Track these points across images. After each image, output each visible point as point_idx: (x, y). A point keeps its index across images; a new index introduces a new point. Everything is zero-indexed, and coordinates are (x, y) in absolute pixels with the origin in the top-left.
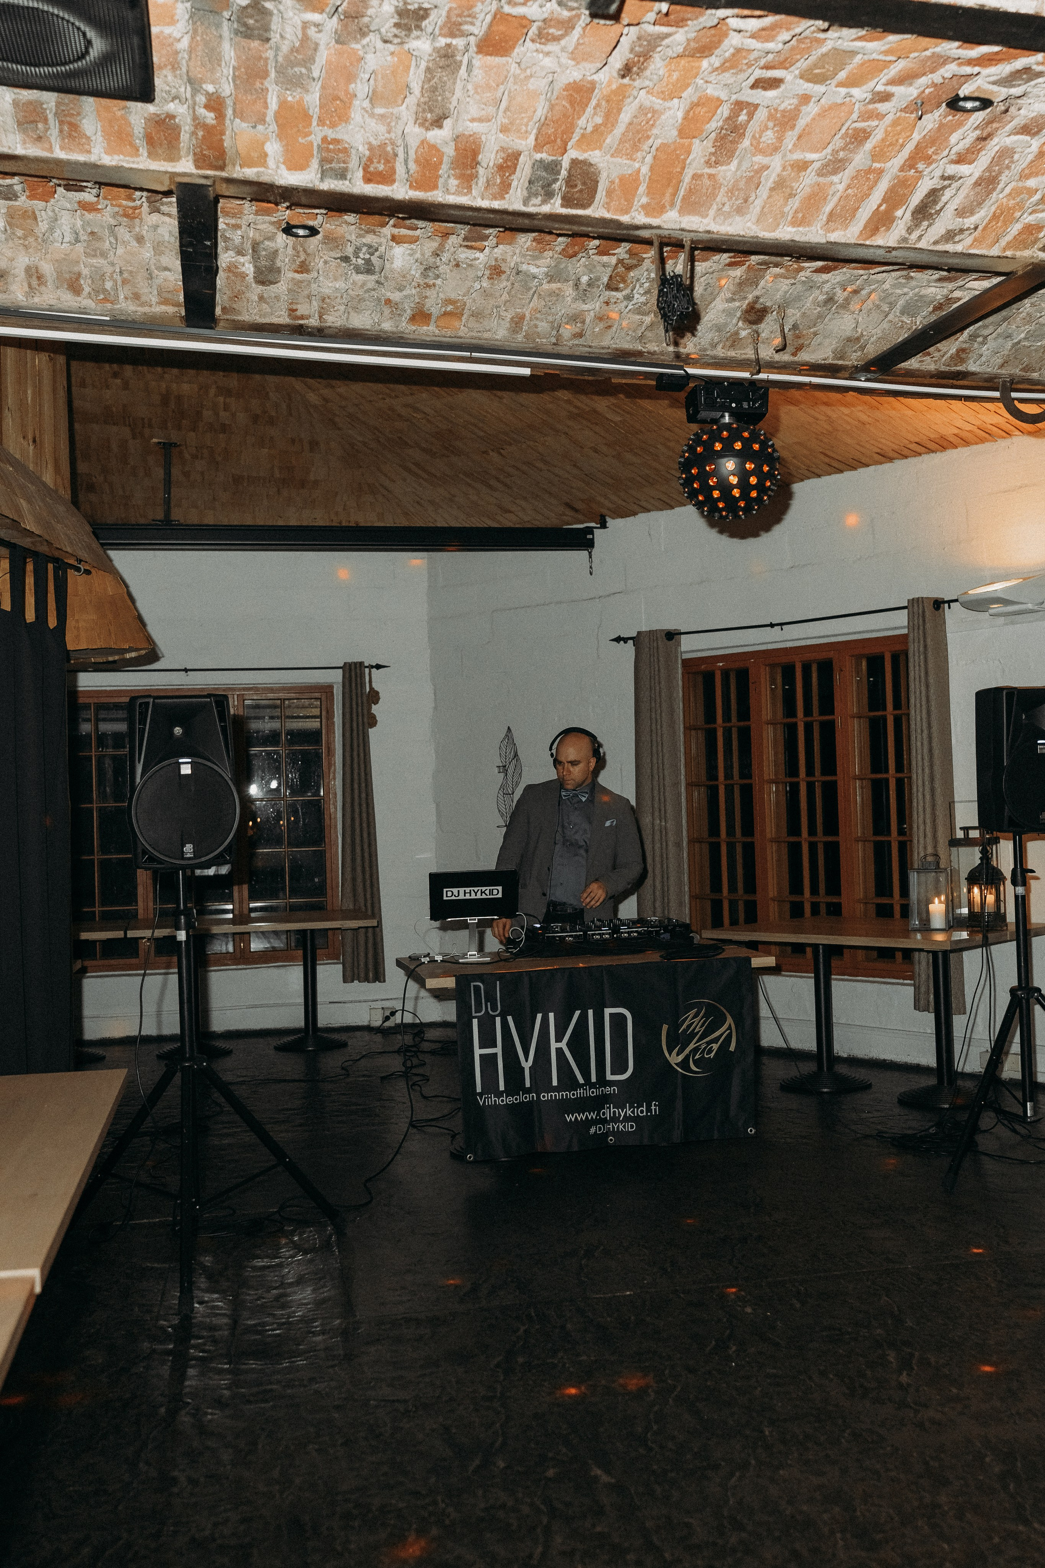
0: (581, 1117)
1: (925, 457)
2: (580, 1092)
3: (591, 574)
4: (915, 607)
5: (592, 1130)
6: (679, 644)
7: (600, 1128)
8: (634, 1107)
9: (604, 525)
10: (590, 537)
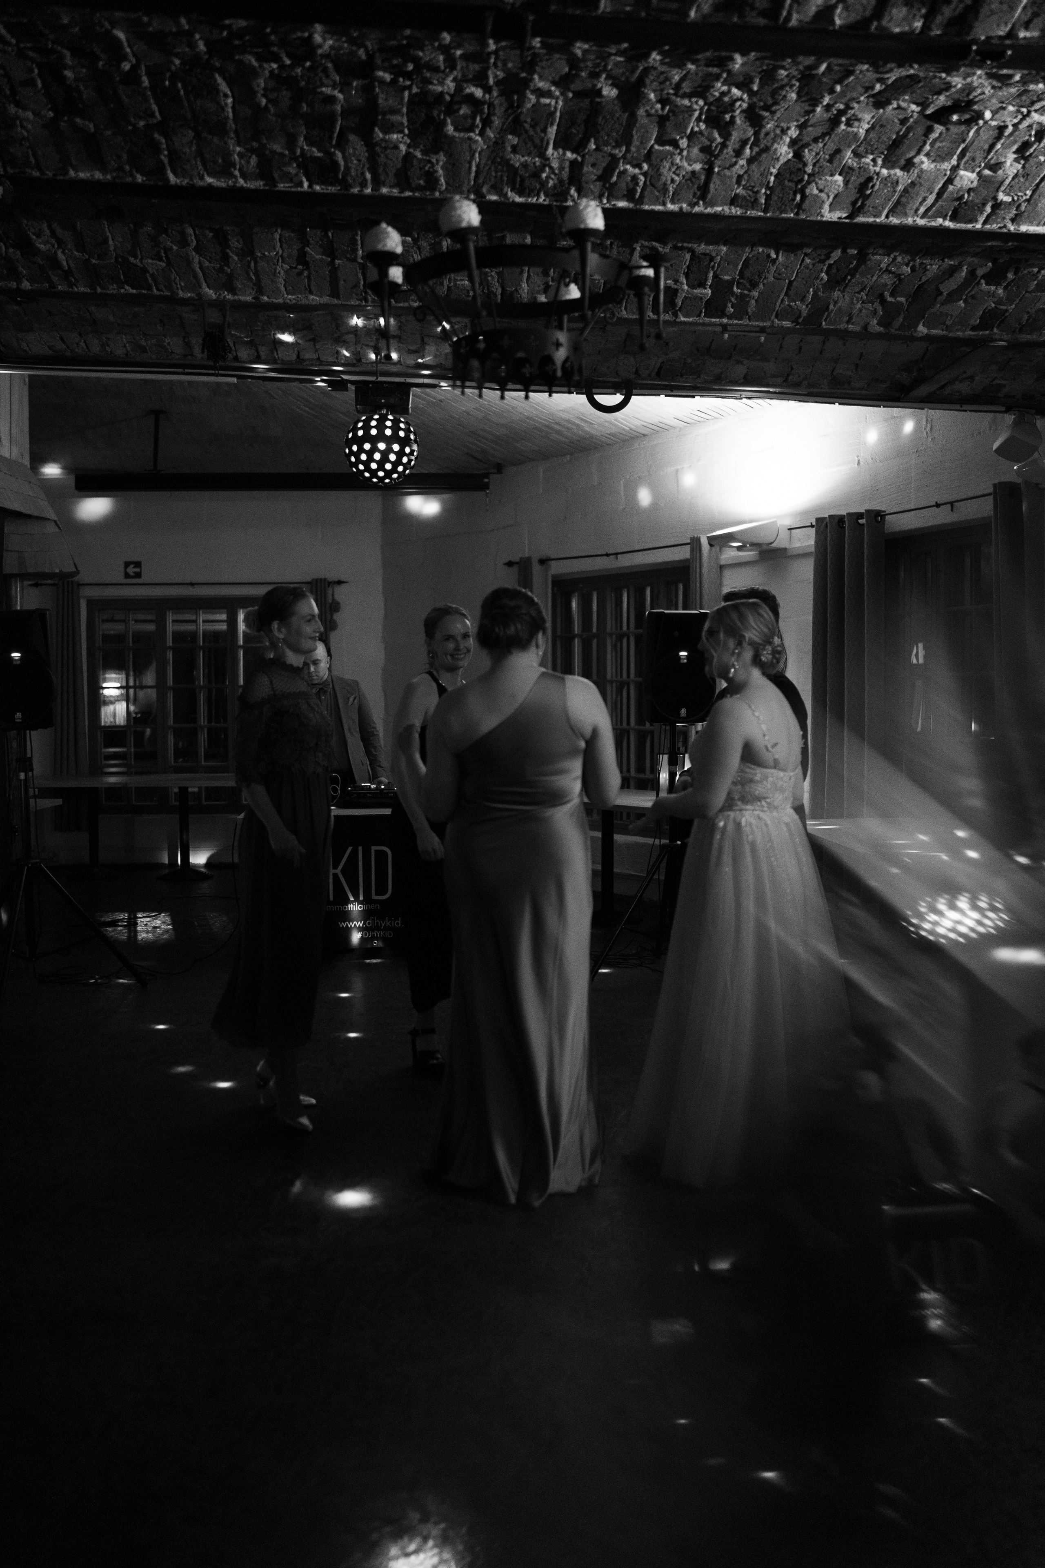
4: (694, 543)
6: (548, 566)
9: (501, 472)
10: (486, 480)
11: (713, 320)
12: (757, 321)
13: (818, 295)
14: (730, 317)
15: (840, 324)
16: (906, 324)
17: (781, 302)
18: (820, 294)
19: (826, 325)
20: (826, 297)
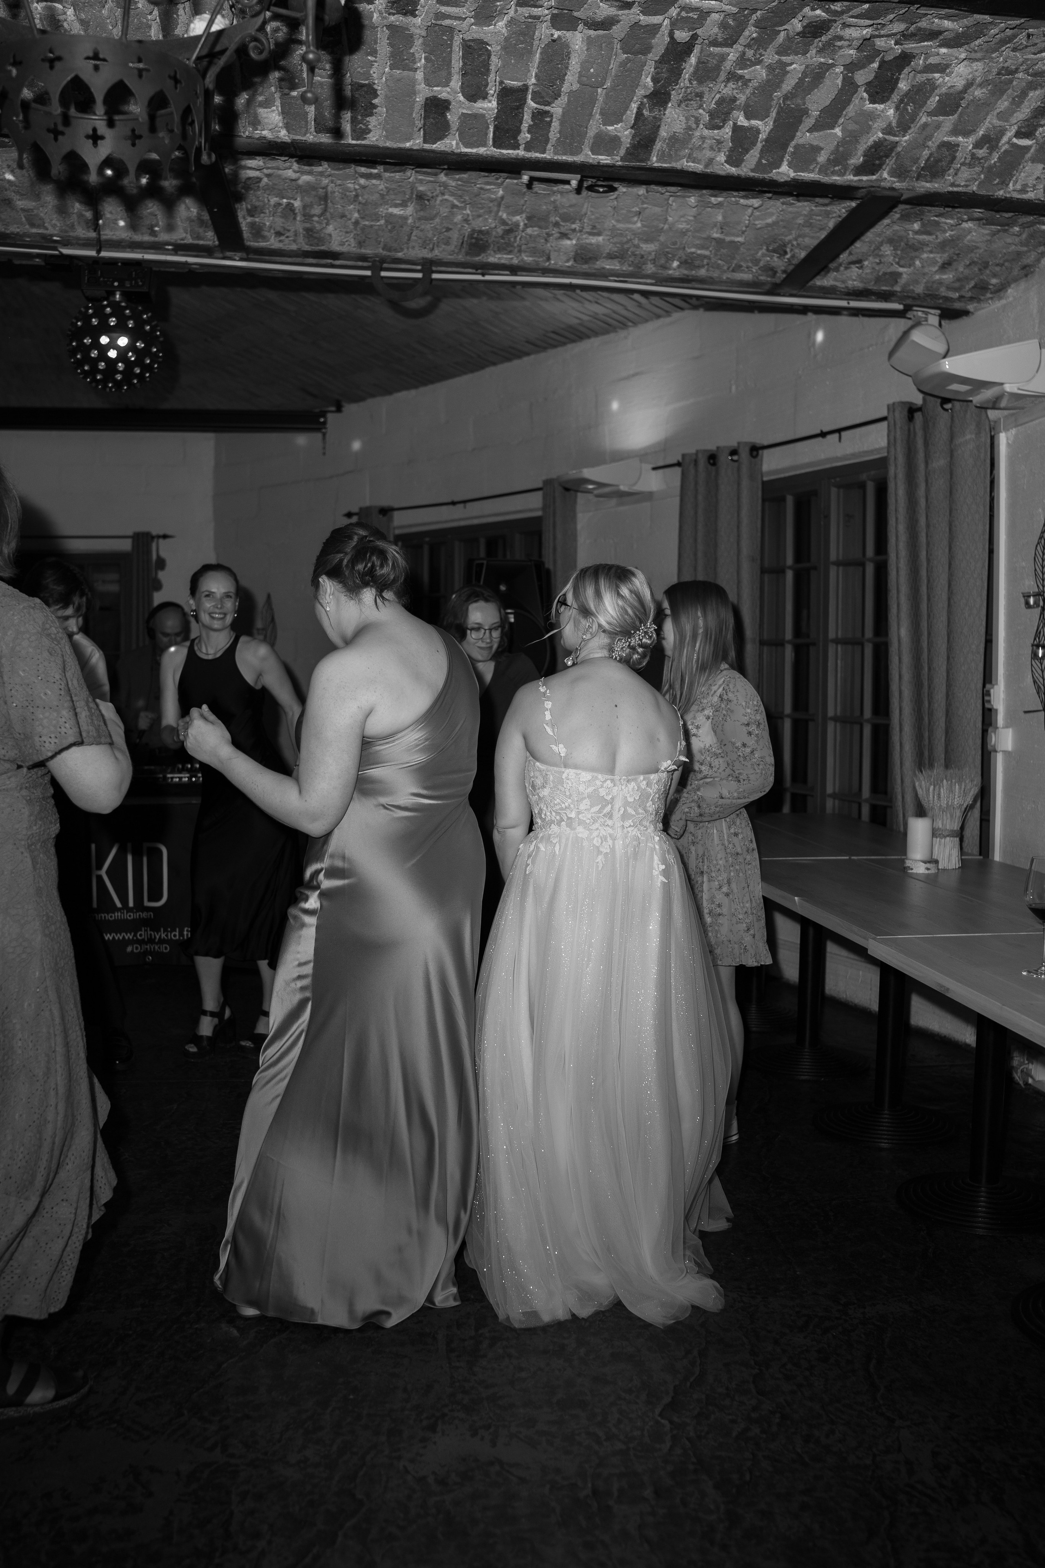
0: (119, 937)
1: (569, 346)
2: (117, 915)
3: (324, 454)
4: (547, 487)
5: (129, 949)
6: (391, 520)
7: (137, 948)
8: (168, 931)
9: (339, 409)
10: (322, 420)
11: (505, 152)
12: (565, 154)
13: (643, 115)
14: (528, 148)
15: (677, 161)
16: (764, 162)
17: (595, 126)
18: (646, 113)
19: (657, 162)
20: (654, 117)
